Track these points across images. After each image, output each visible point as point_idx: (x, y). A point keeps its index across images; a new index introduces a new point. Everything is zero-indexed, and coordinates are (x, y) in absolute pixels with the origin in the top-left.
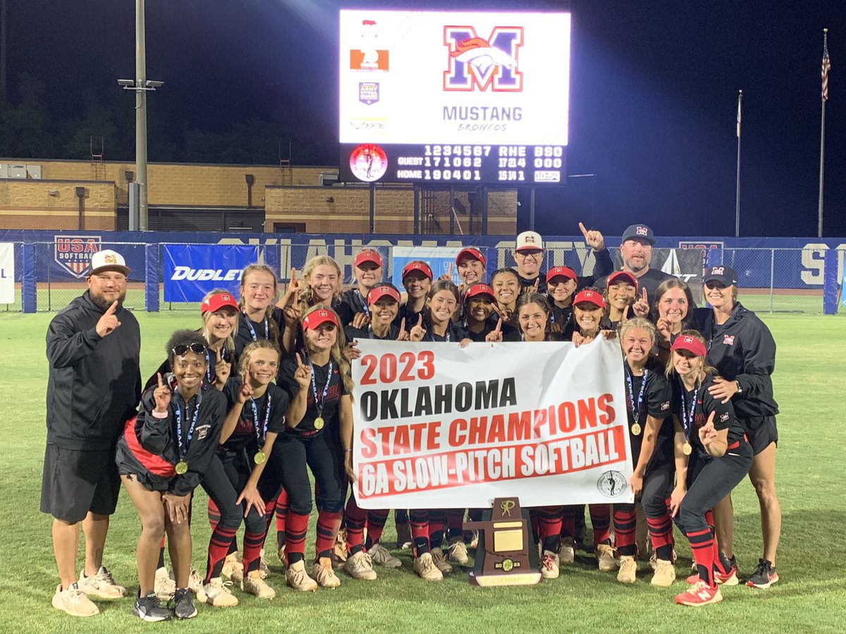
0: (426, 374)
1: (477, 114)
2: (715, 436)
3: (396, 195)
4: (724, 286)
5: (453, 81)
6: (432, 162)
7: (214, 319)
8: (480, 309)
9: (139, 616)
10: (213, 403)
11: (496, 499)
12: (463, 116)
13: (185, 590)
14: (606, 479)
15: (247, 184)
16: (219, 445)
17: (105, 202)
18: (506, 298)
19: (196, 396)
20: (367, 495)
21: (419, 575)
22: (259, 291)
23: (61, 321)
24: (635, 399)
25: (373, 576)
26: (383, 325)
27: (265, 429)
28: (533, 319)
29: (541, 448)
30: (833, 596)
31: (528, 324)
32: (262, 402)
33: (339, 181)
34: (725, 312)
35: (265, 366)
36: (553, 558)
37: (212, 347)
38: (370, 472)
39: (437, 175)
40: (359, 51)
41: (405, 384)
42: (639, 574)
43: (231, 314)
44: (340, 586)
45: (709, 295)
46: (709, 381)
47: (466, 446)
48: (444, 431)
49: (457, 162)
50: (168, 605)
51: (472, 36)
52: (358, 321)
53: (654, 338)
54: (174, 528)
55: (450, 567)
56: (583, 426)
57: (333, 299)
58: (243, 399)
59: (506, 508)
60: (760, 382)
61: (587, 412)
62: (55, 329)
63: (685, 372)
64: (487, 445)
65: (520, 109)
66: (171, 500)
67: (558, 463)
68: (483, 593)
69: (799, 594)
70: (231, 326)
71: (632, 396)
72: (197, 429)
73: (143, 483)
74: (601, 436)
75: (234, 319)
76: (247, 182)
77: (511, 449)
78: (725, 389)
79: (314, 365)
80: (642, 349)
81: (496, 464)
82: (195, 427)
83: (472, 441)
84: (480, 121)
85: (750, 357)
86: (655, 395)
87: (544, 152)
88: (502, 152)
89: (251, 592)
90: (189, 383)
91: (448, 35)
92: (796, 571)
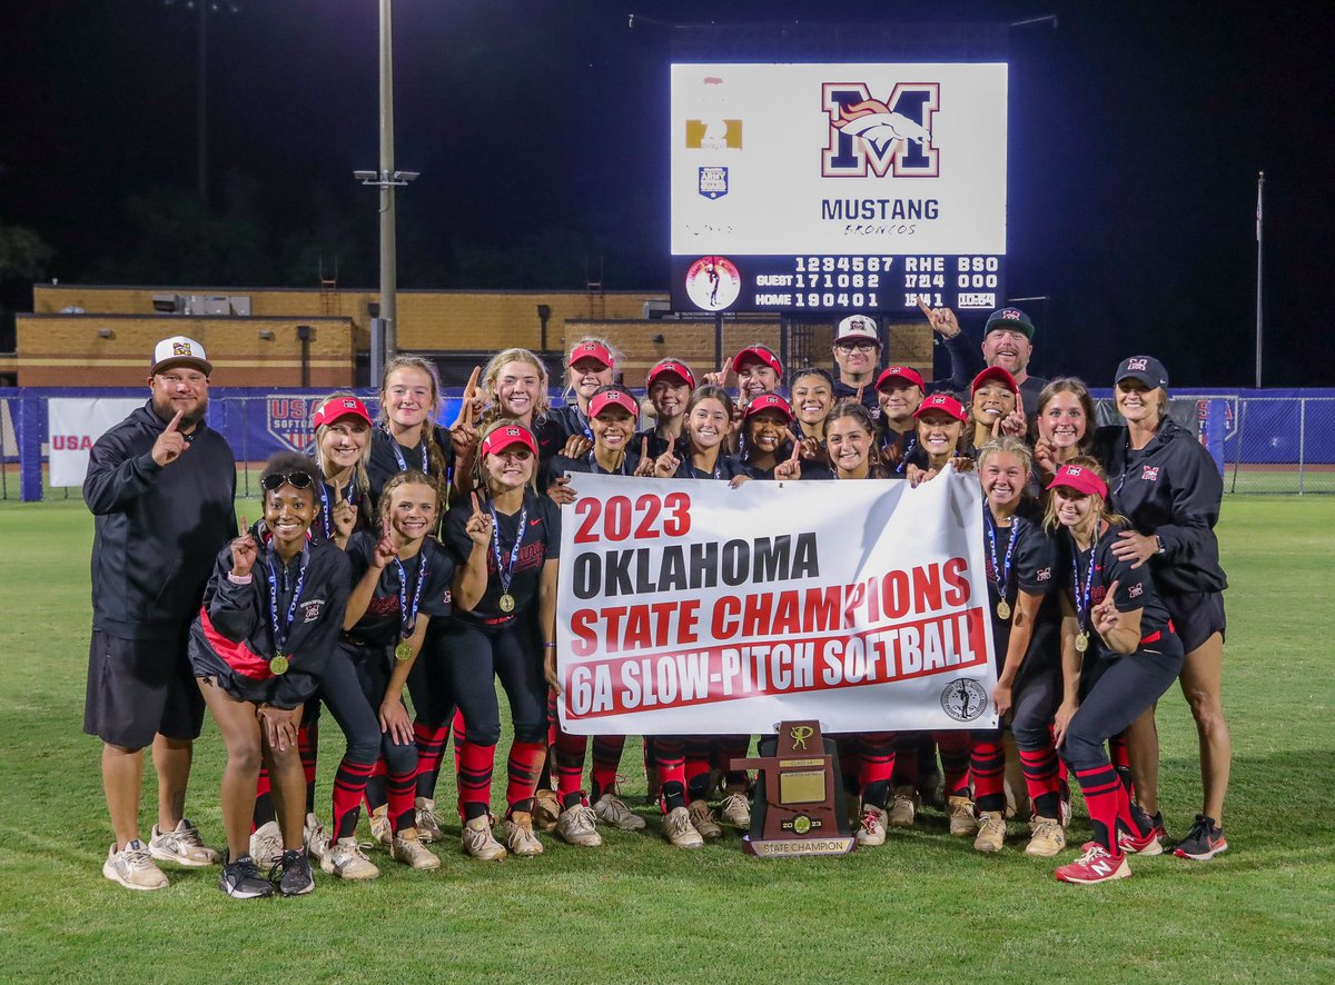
0: (677, 528)
1: (872, 211)
2: (1115, 619)
3: (755, 331)
4: (1146, 388)
5: (836, 162)
6: (807, 281)
7: (330, 437)
8: (767, 432)
9: (226, 891)
10: (326, 567)
11: (783, 723)
12: (852, 214)
13: (297, 854)
14: (955, 691)
15: (540, 319)
16: (343, 631)
17: (339, 346)
18: (812, 413)
19: (299, 554)
20: (578, 713)
21: (667, 839)
22: (406, 398)
23: (108, 444)
24: (1000, 564)
25: (596, 840)
26: (611, 451)
27: (415, 608)
28: (847, 442)
29: (854, 643)
30: (1306, 870)
31: (840, 450)
32: (412, 566)
33: (671, 312)
34: (1147, 428)
35: (412, 512)
36: (877, 815)
37: (330, 482)
38: (585, 678)
39: (814, 300)
40: (699, 122)
41: (643, 543)
42: (1009, 840)
43: (358, 429)
44: (543, 854)
45: (1122, 401)
46: (1112, 534)
47: (738, 638)
48: (704, 614)
49: (843, 281)
50: (270, 875)
51: (865, 97)
52: (572, 448)
53: (1030, 468)
54: (276, 760)
55: (718, 829)
56: (920, 609)
57: (534, 416)
58: (382, 561)
59: (799, 737)
60: (1194, 536)
61: (926, 585)
62: (98, 456)
63: (1074, 522)
64: (770, 637)
65: (936, 203)
66: (270, 715)
67: (881, 665)
68: (759, 865)
69: (1254, 868)
70: (359, 447)
71: (995, 561)
72: (302, 606)
73: (226, 689)
74: (948, 624)
75: (361, 437)
76: (540, 315)
77: (807, 644)
78: (1138, 548)
79: (497, 513)
80: (1010, 485)
81: (784, 667)
82: (298, 603)
83: (748, 631)
84: (877, 221)
85: (1182, 499)
86: (1028, 557)
87: (971, 265)
88: (910, 264)
89: (404, 859)
90: (286, 533)
91: (829, 96)
92: (1255, 837)
